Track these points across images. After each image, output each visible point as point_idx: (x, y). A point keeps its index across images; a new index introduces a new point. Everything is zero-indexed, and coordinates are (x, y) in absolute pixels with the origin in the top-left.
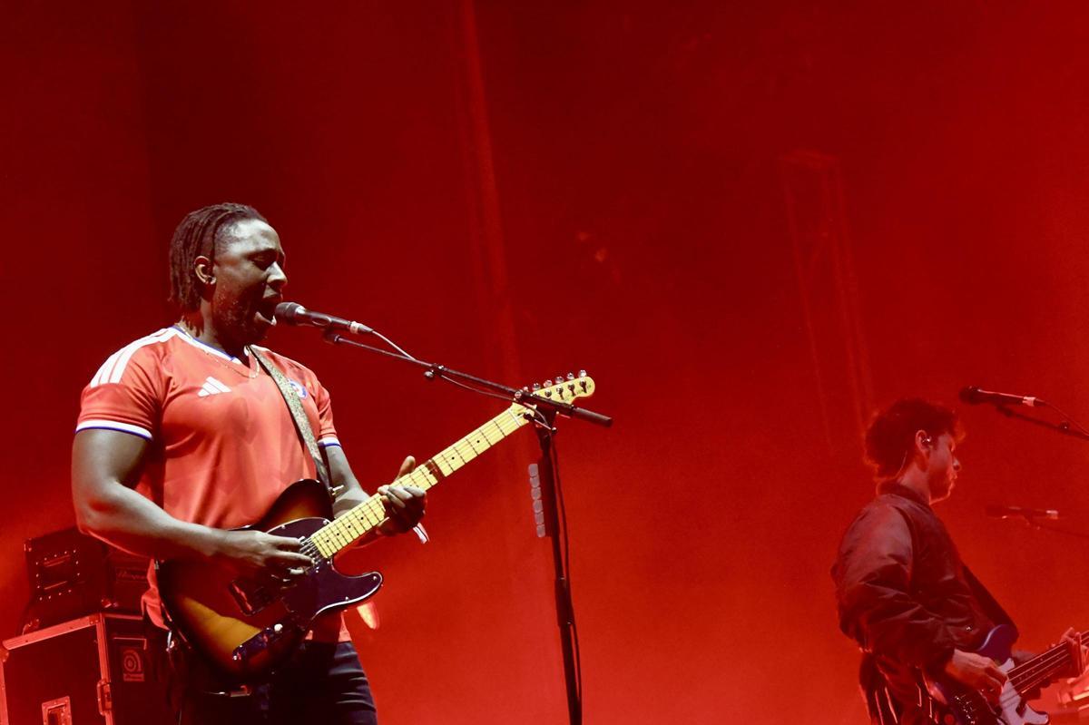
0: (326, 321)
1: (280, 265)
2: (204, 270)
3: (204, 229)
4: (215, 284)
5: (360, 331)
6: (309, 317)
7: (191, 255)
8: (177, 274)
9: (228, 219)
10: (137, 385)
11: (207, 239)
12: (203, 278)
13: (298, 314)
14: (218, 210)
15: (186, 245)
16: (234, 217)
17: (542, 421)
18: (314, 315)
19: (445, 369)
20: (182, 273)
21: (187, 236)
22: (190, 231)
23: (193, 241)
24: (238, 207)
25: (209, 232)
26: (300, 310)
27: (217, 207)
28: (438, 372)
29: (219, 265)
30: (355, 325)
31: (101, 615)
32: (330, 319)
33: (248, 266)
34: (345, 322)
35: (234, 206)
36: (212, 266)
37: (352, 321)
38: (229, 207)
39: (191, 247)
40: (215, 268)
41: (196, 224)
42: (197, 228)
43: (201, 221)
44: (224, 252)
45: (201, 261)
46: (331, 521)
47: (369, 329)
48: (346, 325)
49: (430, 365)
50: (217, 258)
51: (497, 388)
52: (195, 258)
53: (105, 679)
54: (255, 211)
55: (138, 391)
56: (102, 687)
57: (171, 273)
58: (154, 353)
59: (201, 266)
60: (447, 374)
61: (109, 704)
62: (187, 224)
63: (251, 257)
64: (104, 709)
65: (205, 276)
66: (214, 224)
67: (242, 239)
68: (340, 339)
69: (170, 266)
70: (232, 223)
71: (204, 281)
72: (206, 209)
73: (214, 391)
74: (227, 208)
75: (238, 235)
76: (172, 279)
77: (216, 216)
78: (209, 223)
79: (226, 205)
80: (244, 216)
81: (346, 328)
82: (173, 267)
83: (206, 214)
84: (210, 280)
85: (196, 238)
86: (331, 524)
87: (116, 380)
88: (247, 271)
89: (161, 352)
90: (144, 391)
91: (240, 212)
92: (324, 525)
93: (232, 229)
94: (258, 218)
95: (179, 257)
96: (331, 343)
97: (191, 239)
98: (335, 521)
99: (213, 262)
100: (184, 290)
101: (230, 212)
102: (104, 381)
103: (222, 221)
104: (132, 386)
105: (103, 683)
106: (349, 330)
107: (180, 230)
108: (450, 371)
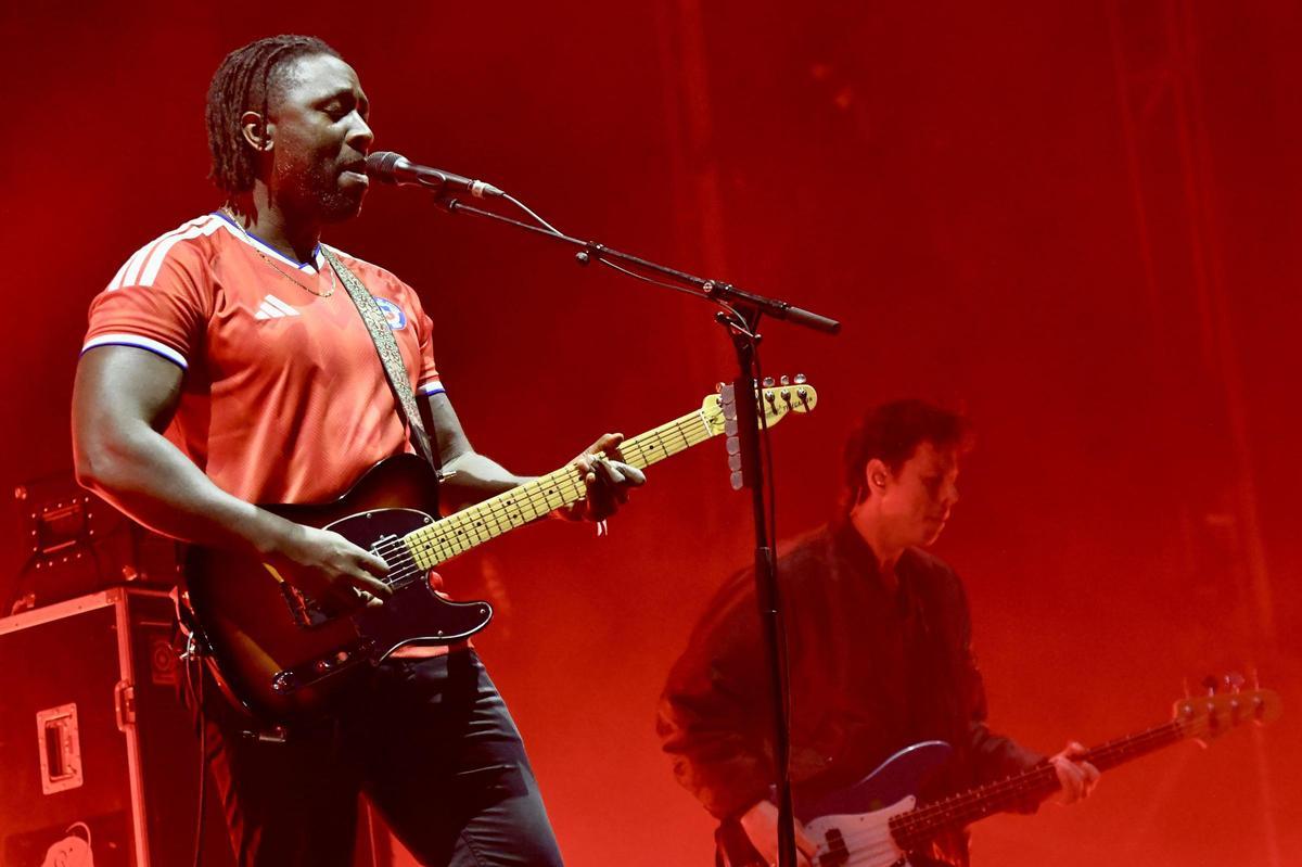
0: (439, 179)
1: (361, 114)
2: (255, 131)
3: (252, 71)
4: (273, 150)
5: (485, 193)
6: (414, 172)
7: (236, 111)
8: (219, 139)
9: (283, 57)
10: (179, 292)
11: (257, 87)
12: (254, 141)
13: (398, 169)
14: (269, 45)
15: (229, 98)
16: (291, 53)
17: (742, 326)
18: (421, 169)
19: (606, 249)
20: (226, 137)
21: (229, 85)
22: (232, 77)
23: (238, 90)
24: (298, 39)
25: (259, 75)
26: (402, 162)
27: (267, 41)
28: (594, 254)
29: (275, 121)
30: (479, 185)
31: (122, 590)
32: (444, 177)
33: (316, 119)
34: (465, 181)
35: (292, 38)
36: (265, 124)
37: (474, 179)
38: (285, 41)
39: (235, 100)
40: (270, 128)
41: (240, 67)
42: (242, 74)
43: (247, 62)
44: (282, 102)
45: (252, 119)
46: (436, 520)
47: (500, 192)
48: (466, 185)
49: (585, 243)
50: (271, 112)
51: (678, 277)
52: (241, 115)
53: (127, 681)
54: (322, 43)
55: (180, 300)
56: (122, 692)
57: (211, 139)
58: (199, 250)
59: (251, 125)
60: (606, 255)
61: (132, 716)
62: (226, 70)
63: (319, 106)
64: (125, 721)
65: (257, 139)
66: (264, 65)
67: (305, 81)
68: (458, 205)
69: (208, 128)
70: (290, 61)
71: (256, 146)
72: (254, 45)
73: (276, 314)
74: (282, 41)
75: (301, 76)
76: (211, 147)
77: (267, 52)
78: (257, 64)
79: (281, 38)
80: (307, 51)
81: (467, 189)
82: (213, 130)
83: (253, 51)
84: (264, 145)
85: (241, 87)
86: (435, 524)
87: (148, 280)
88: (316, 126)
89: (207, 250)
90: (188, 301)
91: (301, 44)
92: (425, 524)
93: (290, 69)
94: (326, 52)
95: (220, 116)
96: (446, 211)
97: (234, 89)
98: (440, 522)
99: (269, 118)
100: (229, 161)
101: (286, 46)
102: (130, 282)
103: (275, 59)
104: (171, 293)
105: (123, 685)
106: (470, 192)
107: (217, 79)
108: (612, 252)
